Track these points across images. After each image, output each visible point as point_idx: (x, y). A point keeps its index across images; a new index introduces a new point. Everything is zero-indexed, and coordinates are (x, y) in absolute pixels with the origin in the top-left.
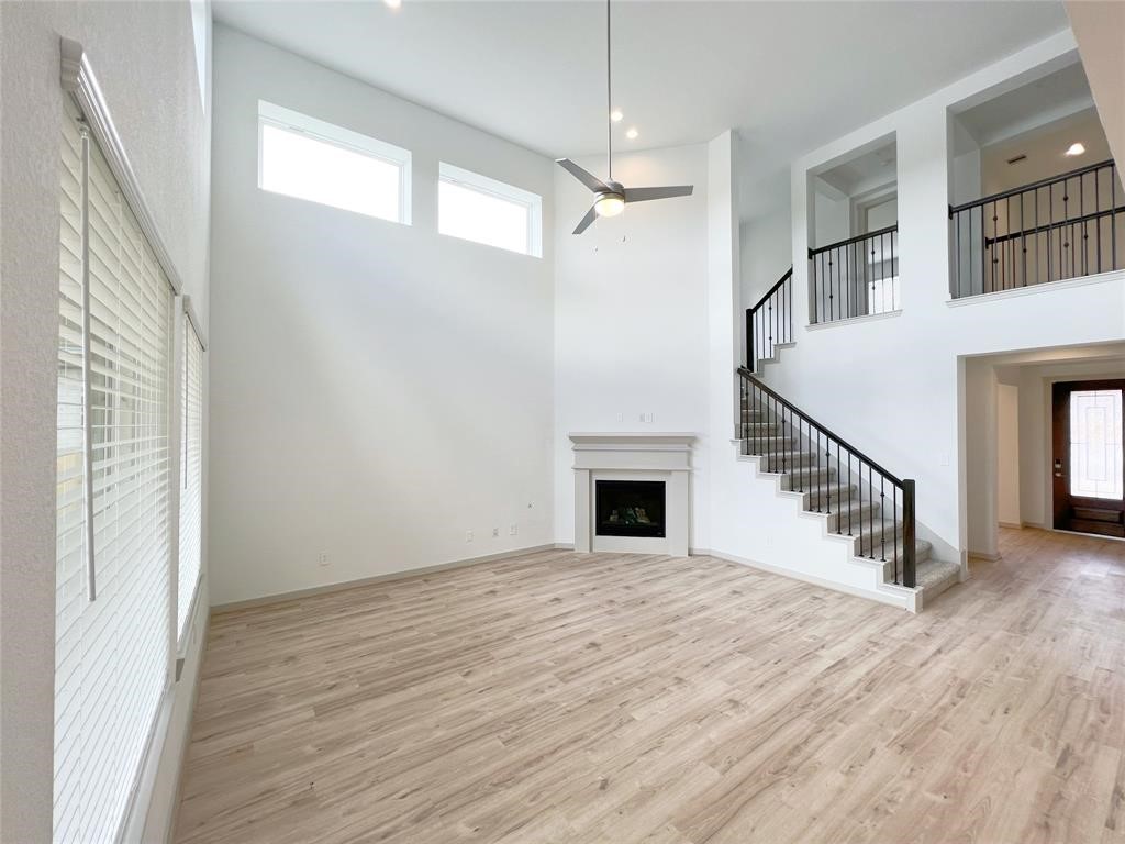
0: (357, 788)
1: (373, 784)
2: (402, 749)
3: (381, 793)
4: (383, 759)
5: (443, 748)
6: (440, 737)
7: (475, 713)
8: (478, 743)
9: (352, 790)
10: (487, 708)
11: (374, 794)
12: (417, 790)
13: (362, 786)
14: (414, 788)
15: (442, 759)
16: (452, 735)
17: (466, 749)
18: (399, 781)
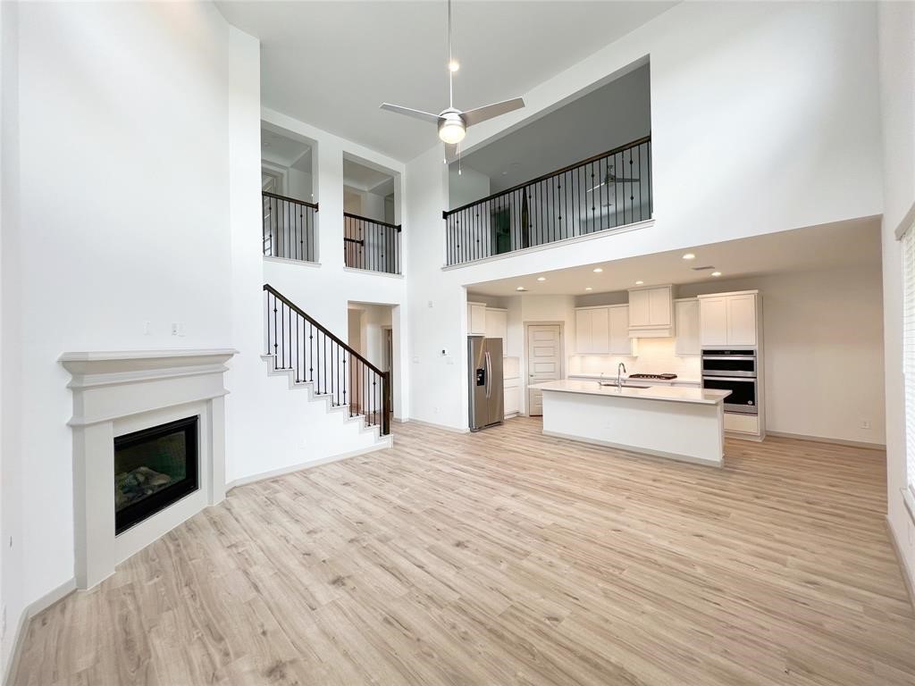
0: (747, 636)
1: (732, 627)
2: (689, 626)
3: (731, 618)
4: (711, 634)
5: (659, 601)
6: (651, 605)
7: (606, 595)
8: (637, 583)
9: (751, 637)
10: (596, 589)
11: (737, 622)
12: (704, 599)
13: (743, 634)
14: (706, 602)
15: (669, 596)
16: (643, 600)
17: (649, 588)
18: (710, 612)
